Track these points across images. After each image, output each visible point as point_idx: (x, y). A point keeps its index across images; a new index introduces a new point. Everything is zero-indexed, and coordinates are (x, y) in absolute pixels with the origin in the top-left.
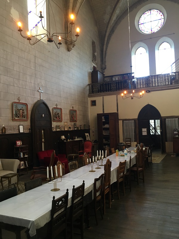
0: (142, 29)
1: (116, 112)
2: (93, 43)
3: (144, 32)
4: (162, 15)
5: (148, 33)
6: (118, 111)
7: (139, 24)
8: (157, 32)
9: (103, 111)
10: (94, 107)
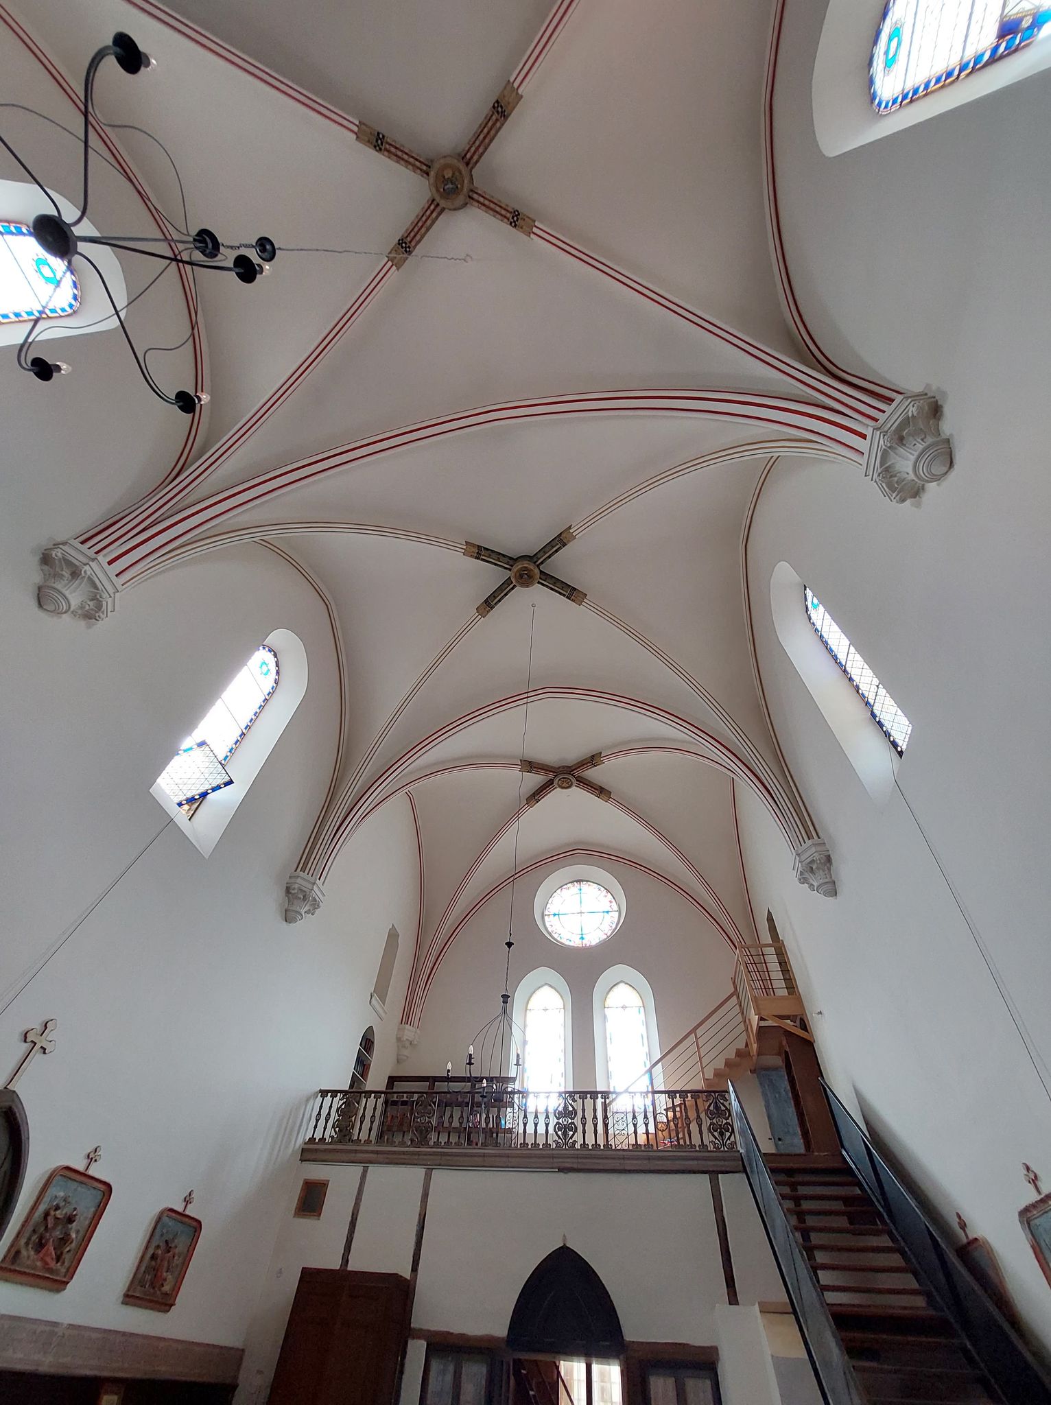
0: (553, 929)
1: (407, 1274)
2: (393, 936)
3: (559, 939)
4: (613, 900)
5: (571, 944)
6: (415, 1268)
7: (547, 913)
8: (597, 946)
9: (345, 1261)
10: (307, 1223)
